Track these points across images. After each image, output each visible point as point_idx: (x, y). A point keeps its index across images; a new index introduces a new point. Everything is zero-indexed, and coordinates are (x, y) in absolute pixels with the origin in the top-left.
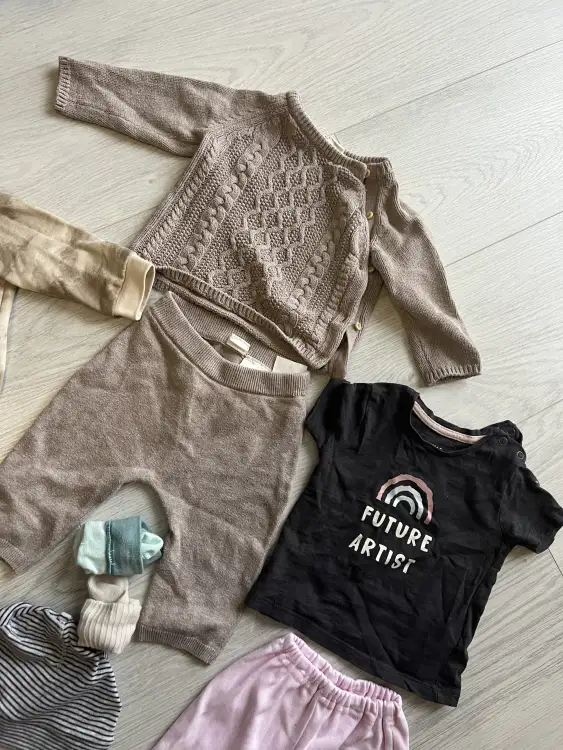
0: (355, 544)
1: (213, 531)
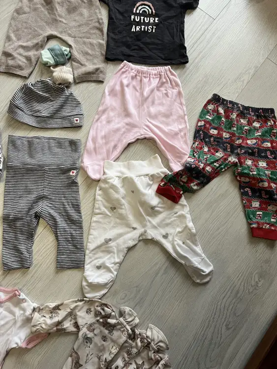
0: (133, 29)
1: (84, 43)
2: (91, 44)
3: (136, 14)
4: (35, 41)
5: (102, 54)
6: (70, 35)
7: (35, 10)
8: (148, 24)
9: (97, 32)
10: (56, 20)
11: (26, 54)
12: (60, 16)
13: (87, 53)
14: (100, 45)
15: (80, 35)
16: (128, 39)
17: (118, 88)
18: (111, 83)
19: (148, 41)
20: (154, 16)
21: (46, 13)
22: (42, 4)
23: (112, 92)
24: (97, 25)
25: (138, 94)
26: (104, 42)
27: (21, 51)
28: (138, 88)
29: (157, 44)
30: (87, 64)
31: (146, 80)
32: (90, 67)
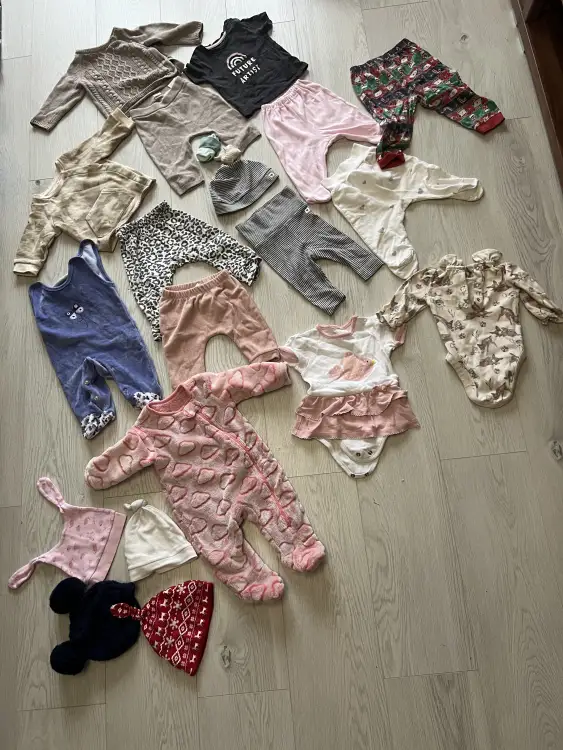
0: (243, 81)
1: (218, 122)
2: (224, 119)
3: (234, 70)
4: (183, 153)
5: (239, 118)
6: (202, 127)
7: (158, 133)
8: (250, 67)
9: (219, 107)
10: (181, 126)
11: (187, 166)
12: (182, 121)
13: (228, 128)
14: (230, 113)
15: (210, 120)
16: (247, 91)
17: (277, 128)
18: (268, 130)
19: (262, 78)
20: (248, 58)
21: (168, 128)
22: (159, 125)
23: (275, 134)
24: (213, 102)
25: (295, 120)
26: (232, 109)
27: (180, 168)
28: (290, 115)
29: (271, 75)
30: (236, 133)
31: (291, 105)
32: (241, 133)
